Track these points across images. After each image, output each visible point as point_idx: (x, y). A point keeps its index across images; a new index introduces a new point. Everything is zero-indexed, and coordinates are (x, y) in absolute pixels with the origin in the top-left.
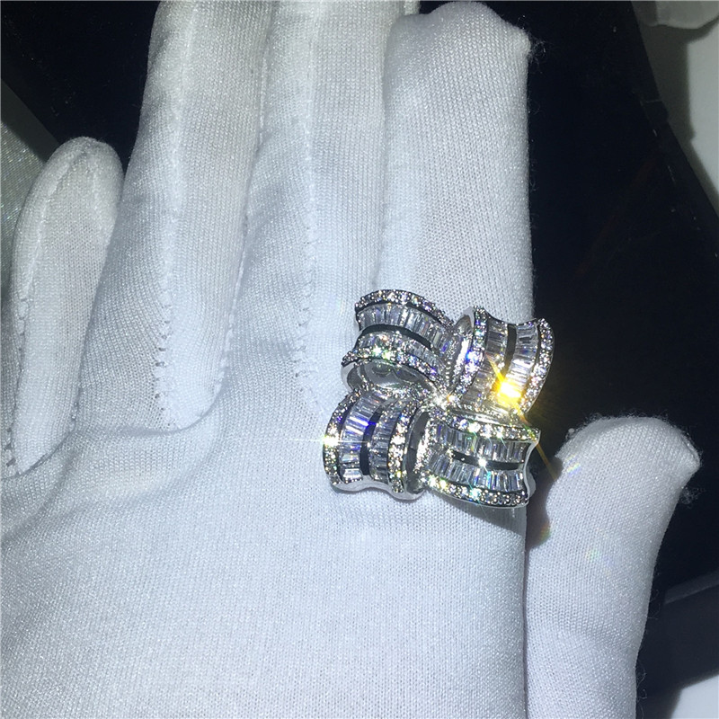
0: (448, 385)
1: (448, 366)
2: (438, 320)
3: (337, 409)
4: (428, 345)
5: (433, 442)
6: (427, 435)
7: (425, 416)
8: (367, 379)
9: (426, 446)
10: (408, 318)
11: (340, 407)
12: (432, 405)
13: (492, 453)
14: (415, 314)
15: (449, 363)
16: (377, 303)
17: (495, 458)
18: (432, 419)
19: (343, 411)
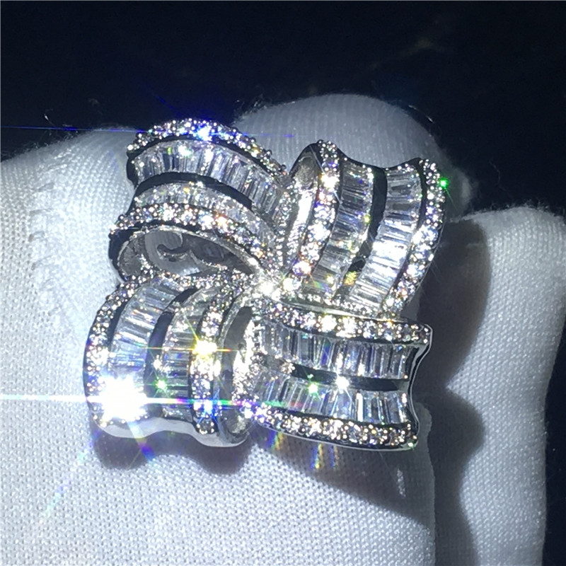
0: (281, 264)
1: (281, 236)
2: (261, 164)
3: (104, 305)
4: (248, 204)
5: (260, 354)
6: (250, 343)
7: (246, 314)
8: (151, 263)
9: (248, 362)
10: (213, 161)
11: (108, 301)
12: (256, 296)
13: (357, 366)
14: (224, 156)
15: (282, 232)
16: (164, 140)
17: (362, 371)
18: (258, 318)
19: (114, 307)
